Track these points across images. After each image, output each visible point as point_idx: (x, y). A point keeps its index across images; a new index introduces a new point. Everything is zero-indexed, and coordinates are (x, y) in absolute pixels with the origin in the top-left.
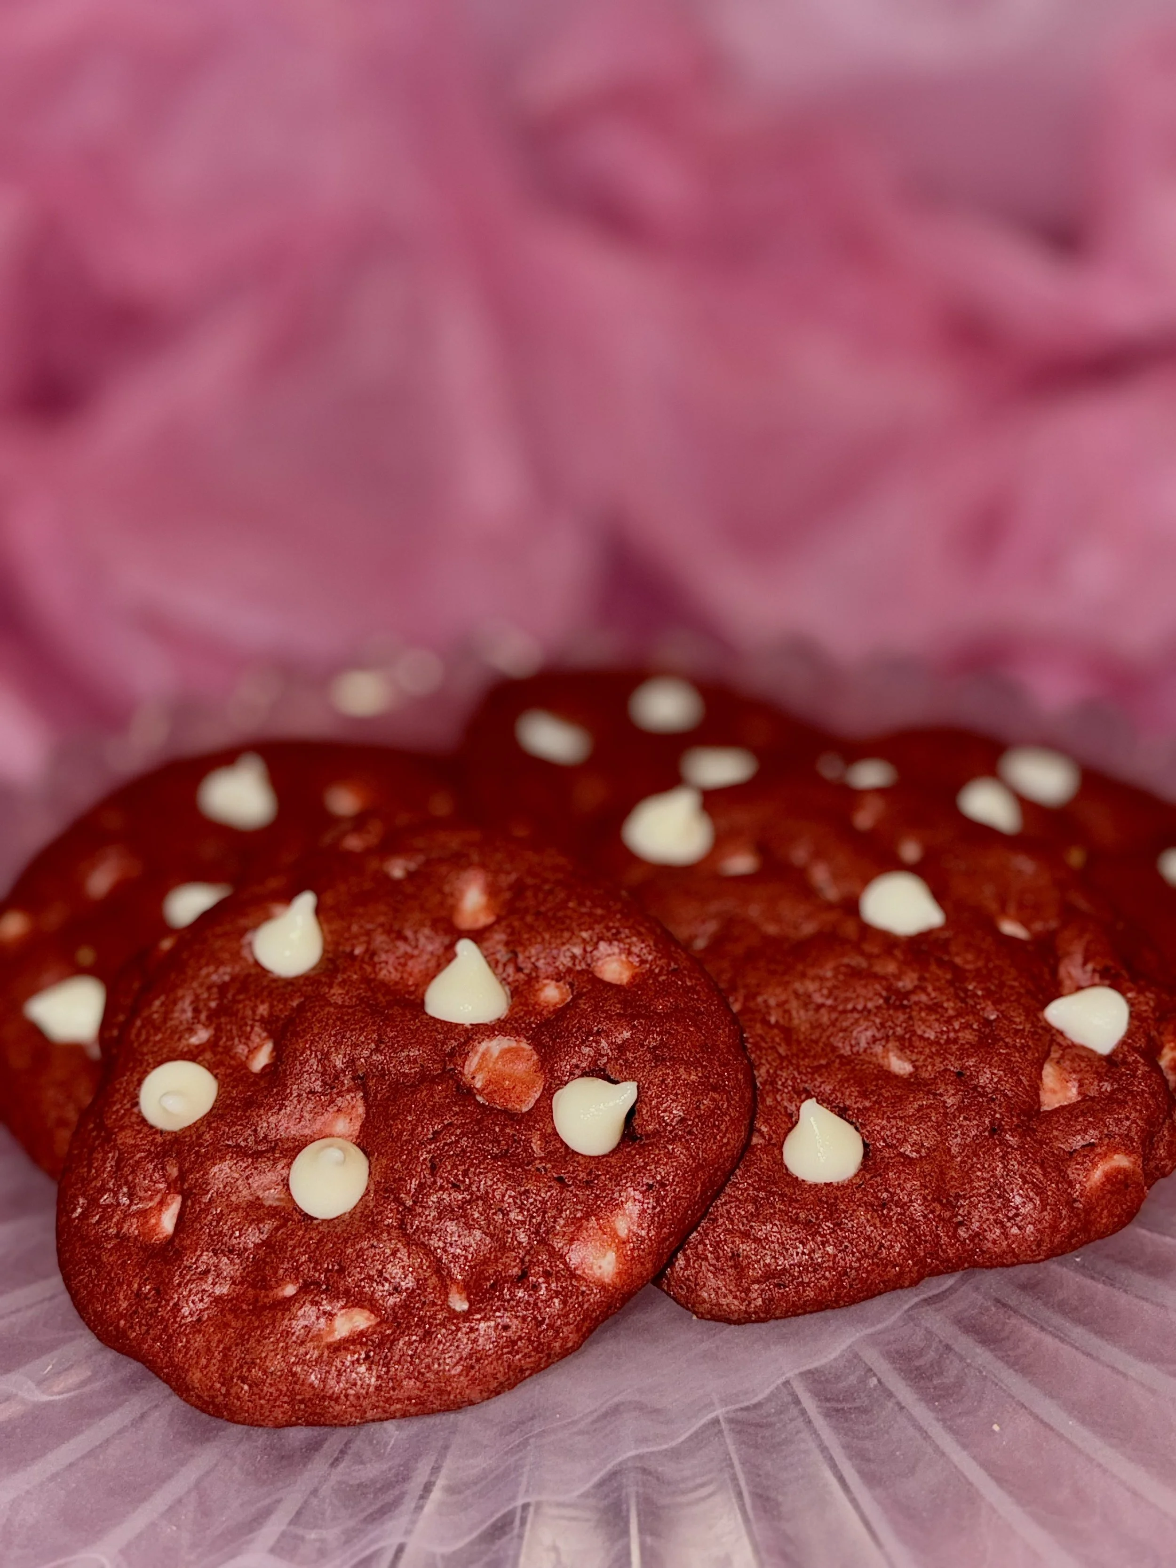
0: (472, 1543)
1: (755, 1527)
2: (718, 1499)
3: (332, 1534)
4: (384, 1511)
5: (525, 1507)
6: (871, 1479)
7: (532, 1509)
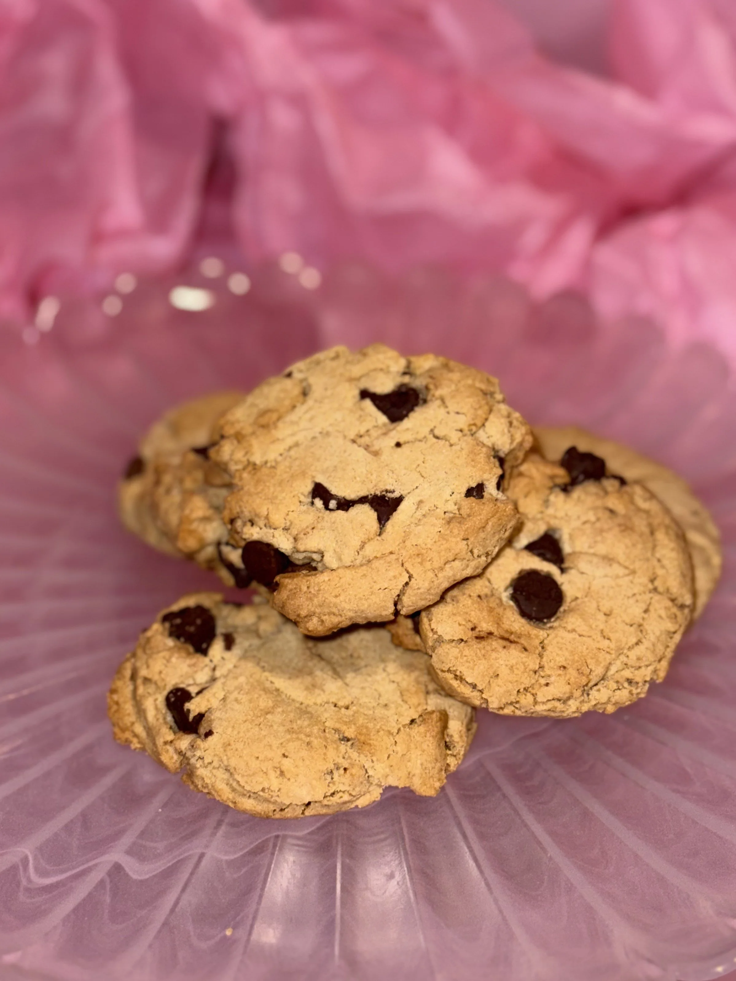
0: (243, 856)
1: (410, 857)
2: (388, 841)
3: (160, 846)
4: (193, 834)
5: (277, 837)
6: (482, 837)
7: (280, 839)
